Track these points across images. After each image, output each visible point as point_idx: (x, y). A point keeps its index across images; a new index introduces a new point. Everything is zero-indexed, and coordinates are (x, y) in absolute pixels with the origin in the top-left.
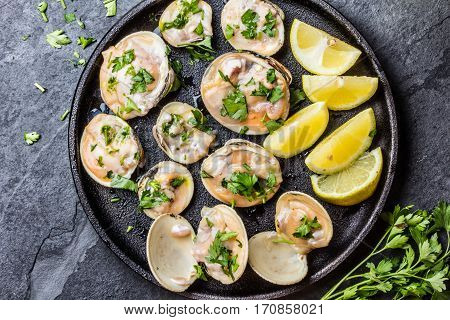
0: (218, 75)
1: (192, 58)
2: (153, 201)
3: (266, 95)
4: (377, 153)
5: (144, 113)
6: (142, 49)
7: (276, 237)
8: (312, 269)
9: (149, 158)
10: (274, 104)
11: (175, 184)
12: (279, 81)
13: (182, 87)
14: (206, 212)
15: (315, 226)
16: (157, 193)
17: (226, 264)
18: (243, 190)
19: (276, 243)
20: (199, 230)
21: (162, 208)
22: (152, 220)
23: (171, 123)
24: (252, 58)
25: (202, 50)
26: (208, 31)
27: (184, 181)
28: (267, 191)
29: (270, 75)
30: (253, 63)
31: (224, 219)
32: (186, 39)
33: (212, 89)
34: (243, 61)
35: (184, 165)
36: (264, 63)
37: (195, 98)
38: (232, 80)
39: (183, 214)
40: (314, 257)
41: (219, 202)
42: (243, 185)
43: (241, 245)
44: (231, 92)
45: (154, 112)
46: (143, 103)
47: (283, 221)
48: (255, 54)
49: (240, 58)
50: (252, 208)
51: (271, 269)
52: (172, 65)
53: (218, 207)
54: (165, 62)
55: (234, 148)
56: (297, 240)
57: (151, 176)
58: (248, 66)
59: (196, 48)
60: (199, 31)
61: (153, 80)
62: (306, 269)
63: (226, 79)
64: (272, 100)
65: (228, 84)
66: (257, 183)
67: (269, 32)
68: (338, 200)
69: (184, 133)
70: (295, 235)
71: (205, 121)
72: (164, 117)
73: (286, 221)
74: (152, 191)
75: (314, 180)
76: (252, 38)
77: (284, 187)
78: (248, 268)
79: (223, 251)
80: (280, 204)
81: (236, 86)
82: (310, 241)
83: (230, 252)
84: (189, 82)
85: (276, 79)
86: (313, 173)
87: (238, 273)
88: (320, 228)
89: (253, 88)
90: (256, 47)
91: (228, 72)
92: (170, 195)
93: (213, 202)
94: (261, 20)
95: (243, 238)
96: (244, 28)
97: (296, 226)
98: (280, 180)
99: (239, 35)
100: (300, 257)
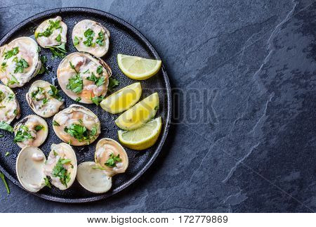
0: (69, 65)
1: (53, 55)
2: (23, 137)
3: (95, 80)
4: (158, 120)
5: (21, 85)
6: (24, 48)
7: (94, 165)
8: (114, 186)
9: (23, 112)
10: (98, 86)
11: (37, 128)
12: (104, 74)
13: (45, 72)
14: (54, 147)
15: (118, 159)
16: (26, 133)
17: (63, 178)
18: (77, 135)
19: (94, 169)
20: (49, 157)
21: (28, 142)
22: (21, 149)
23: (37, 92)
24: (90, 57)
25: (59, 51)
26: (64, 40)
27: (43, 127)
28: (91, 137)
29: (99, 69)
30: (91, 60)
31: (64, 151)
32: (50, 43)
33: (63, 73)
34: (85, 59)
35: (44, 118)
36: (97, 62)
37: (53, 80)
38: (76, 69)
39: (40, 147)
40: (116, 178)
41: (62, 141)
42: (77, 132)
43: (73, 167)
44: (74, 76)
45: (27, 85)
46: (21, 79)
47: (99, 156)
48: (93, 56)
49: (83, 57)
50: (82, 146)
51: (90, 184)
52: (41, 58)
53: (62, 144)
54: (36, 56)
55: (74, 109)
56: (106, 167)
57: (23, 123)
58: (87, 62)
59: (56, 49)
60: (59, 39)
61: (28, 66)
62: (111, 185)
63: (73, 68)
64: (98, 84)
65: (73, 71)
66: (85, 132)
68: (132, 146)
69: (45, 100)
70: (106, 164)
71: (58, 93)
72: (33, 88)
73: (101, 156)
74: (23, 132)
75: (120, 132)
76: (89, 46)
77: (101, 136)
78: (76, 181)
79: (62, 170)
80: (98, 145)
81: (78, 73)
82: (114, 168)
83: (66, 171)
84: (50, 69)
85: (102, 72)
86: (120, 129)
87: (69, 184)
88: (121, 161)
89: (87, 75)
90: (92, 51)
91: (75, 64)
92: (33, 135)
93: (58, 141)
94: (96, 36)
95: (74, 161)
96: (85, 39)
97: (107, 159)
98: (99, 132)
99: (82, 43)
100: (107, 178)
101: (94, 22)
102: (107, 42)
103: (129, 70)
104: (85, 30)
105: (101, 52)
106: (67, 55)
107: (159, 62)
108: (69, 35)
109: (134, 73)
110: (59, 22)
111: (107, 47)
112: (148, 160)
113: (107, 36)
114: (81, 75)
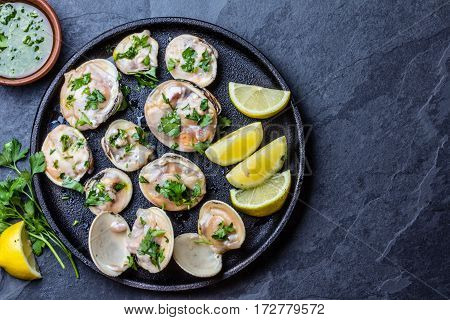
0: (161, 97)
1: (139, 85)
2: (98, 200)
3: (197, 119)
4: (287, 175)
5: (95, 126)
6: (98, 74)
7: (198, 238)
8: (225, 267)
9: (97, 164)
10: (203, 128)
11: (118, 187)
12: (210, 110)
13: (128, 108)
14: (141, 213)
15: (231, 231)
16: (102, 194)
17: (154, 256)
18: (173, 196)
19: (197, 243)
20: (134, 228)
21: (104, 206)
22: (94, 216)
23: (117, 136)
24: (191, 87)
25: (148, 79)
26: (154, 63)
27: (125, 186)
28: (193, 199)
29: (203, 104)
30: (191, 92)
31: (156, 219)
32: (134, 67)
33: (154, 108)
34: (184, 89)
35: (126, 173)
36: (201, 94)
37: (139, 118)
38: (172, 104)
39: (122, 213)
40: (228, 257)
41: (152, 205)
42: (173, 191)
43: (167, 241)
44: (169, 113)
45: (103, 127)
46: (95, 118)
47: (204, 225)
48: (194, 85)
49: (182, 86)
50: (180, 212)
51: (192, 264)
52: (122, 89)
53: (152, 209)
54: (116, 86)
55: (170, 160)
56: (214, 241)
57: (98, 179)
58: (187, 93)
59: (143, 76)
60: (147, 62)
61: (105, 100)
62: (221, 266)
63: (167, 102)
64: (202, 125)
65: (168, 106)
66: (184, 192)
67: (204, 67)
68: (251, 210)
69: (128, 147)
70: (214, 237)
71: (146, 136)
72: (112, 131)
73: (207, 225)
74: (98, 191)
75: (233, 193)
76: (190, 71)
77: (206, 198)
78: (172, 261)
79: (153, 245)
80: (203, 211)
81: (174, 109)
82: (226, 243)
83: (158, 246)
84: (135, 104)
85: (208, 108)
86: (233, 187)
87: (163, 264)
88: (235, 232)
89: (187, 112)
90: (193, 78)
91: (169, 96)
92: (112, 196)
93: (148, 205)
94: (198, 57)
95: (170, 235)
96: (183, 62)
97: (215, 230)
98: (204, 192)
99: (179, 68)
100: (216, 256)
101: (195, 38)
102: (214, 66)
103: (245, 105)
104: (184, 49)
105: (206, 79)
106: (158, 83)
107: (287, 94)
108: (160, 56)
109: (251, 108)
110: (147, 37)
111: (214, 72)
112: (271, 231)
113: (214, 57)
114: (179, 112)
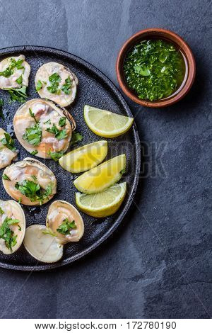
0: (28, 112)
1: (12, 98)
3: (56, 133)
4: (123, 186)
7: (45, 230)
8: (65, 255)
10: (59, 140)
12: (67, 127)
15: (72, 226)
17: (8, 241)
18: (29, 193)
19: (45, 234)
24: (53, 106)
25: (19, 95)
26: (25, 83)
28: (45, 197)
29: (61, 121)
30: (53, 110)
31: (12, 210)
32: (9, 84)
33: (21, 120)
34: (47, 107)
36: (60, 112)
38: (36, 118)
40: (68, 247)
41: (11, 198)
42: (29, 190)
43: (20, 229)
44: (33, 125)
47: (51, 219)
48: (56, 104)
49: (46, 104)
50: (33, 207)
51: (38, 250)
53: (10, 202)
55: (29, 164)
56: (59, 234)
58: (49, 111)
59: (15, 92)
60: (20, 81)
62: (61, 255)
63: (33, 116)
64: (59, 137)
65: (33, 119)
66: (39, 191)
67: (66, 90)
68: (91, 212)
70: (58, 230)
71: (12, 142)
73: (53, 220)
75: (78, 195)
76: (53, 92)
77: (55, 197)
78: (23, 246)
79: (8, 231)
81: (37, 122)
82: (67, 236)
83: (12, 233)
85: (65, 125)
86: (78, 191)
87: (15, 248)
88: (75, 228)
89: (48, 126)
90: (56, 99)
91: (35, 111)
93: (8, 198)
94: (62, 82)
95: (23, 225)
96: (49, 84)
97: (60, 224)
98: (54, 192)
99: (45, 89)
100: (58, 246)
101: (61, 66)
102: (74, 90)
103: (96, 126)
104: (51, 74)
105: (66, 101)
106: (27, 100)
107: (130, 120)
108: (31, 78)
109: (100, 128)
110: (22, 61)
111: (73, 96)
112: (106, 230)
113: (75, 83)
114: (41, 125)
